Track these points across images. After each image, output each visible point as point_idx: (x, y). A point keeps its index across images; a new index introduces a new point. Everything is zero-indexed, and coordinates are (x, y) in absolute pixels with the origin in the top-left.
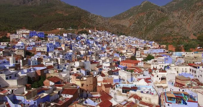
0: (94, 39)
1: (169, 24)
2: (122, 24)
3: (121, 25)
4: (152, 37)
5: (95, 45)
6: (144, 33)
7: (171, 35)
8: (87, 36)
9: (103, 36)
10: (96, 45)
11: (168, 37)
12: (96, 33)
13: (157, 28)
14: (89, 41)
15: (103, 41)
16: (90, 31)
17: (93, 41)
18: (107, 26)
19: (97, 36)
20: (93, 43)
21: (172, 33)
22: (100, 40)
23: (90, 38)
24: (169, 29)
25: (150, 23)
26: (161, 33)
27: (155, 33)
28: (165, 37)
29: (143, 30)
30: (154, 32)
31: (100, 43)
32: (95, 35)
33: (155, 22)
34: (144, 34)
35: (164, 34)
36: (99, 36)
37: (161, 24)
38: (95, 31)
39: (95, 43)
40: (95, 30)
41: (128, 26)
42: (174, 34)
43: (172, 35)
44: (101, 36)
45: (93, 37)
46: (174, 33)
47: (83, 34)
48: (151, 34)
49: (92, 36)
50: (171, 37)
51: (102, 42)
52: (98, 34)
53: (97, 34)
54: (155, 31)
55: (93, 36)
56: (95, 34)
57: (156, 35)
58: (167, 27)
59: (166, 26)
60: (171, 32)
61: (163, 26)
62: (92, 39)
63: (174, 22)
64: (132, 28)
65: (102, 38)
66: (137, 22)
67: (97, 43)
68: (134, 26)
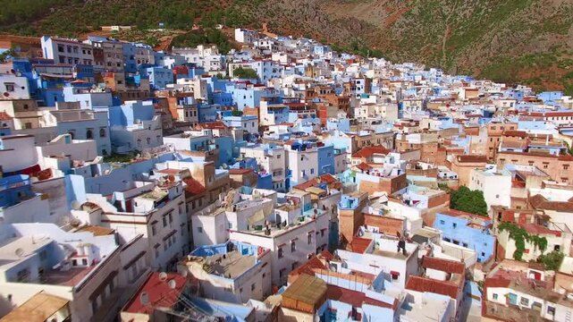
0: (260, 73)
1: (546, 16)
2: (360, 19)
3: (356, 21)
4: (478, 67)
5: (267, 118)
6: (444, 50)
7: (555, 59)
8: (218, 57)
9: (305, 62)
10: (271, 117)
11: (543, 68)
12: (271, 43)
13: (499, 34)
14: (229, 89)
15: (317, 90)
16: (239, 36)
17: (252, 90)
18: (309, 22)
19: (276, 57)
20: (251, 105)
21: (559, 51)
22: (297, 81)
23: (239, 72)
24: (547, 36)
25: (468, 14)
26: (511, 51)
27: (487, 50)
28: (531, 66)
29: (441, 40)
30: (484, 47)
31: (295, 106)
32: (263, 56)
33: (486, 12)
34: (444, 56)
35: (527, 57)
36: (284, 59)
37: (511, 18)
38: (262, 36)
39: (264, 105)
40: (265, 32)
41: (381, 26)
42: (564, 56)
43: (559, 59)
44: (294, 60)
45: (257, 67)
46: (565, 52)
47: (200, 47)
48: (472, 58)
49: (249, 57)
50: (554, 67)
51: (310, 93)
52: (280, 48)
53: (276, 47)
54: (488, 46)
55: (255, 59)
56: (262, 49)
57: (492, 60)
58: (537, 29)
59: (532, 27)
60: (553, 49)
61: (523, 25)
62: (247, 76)
63: (567, 9)
64: (397, 33)
65: (301, 68)
66: (415, 11)
67: (276, 102)
68: (407, 25)
